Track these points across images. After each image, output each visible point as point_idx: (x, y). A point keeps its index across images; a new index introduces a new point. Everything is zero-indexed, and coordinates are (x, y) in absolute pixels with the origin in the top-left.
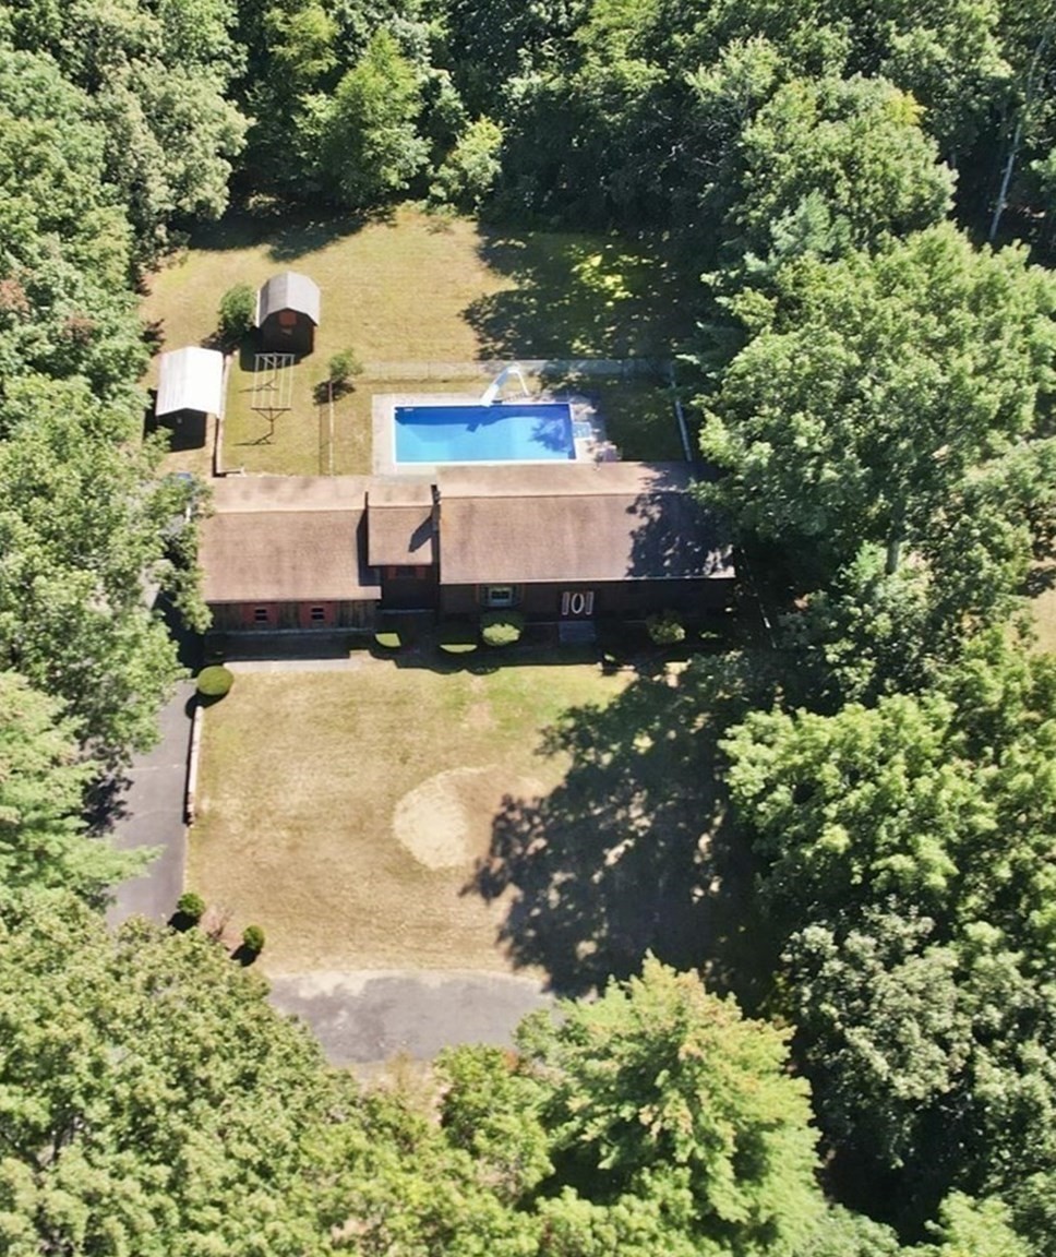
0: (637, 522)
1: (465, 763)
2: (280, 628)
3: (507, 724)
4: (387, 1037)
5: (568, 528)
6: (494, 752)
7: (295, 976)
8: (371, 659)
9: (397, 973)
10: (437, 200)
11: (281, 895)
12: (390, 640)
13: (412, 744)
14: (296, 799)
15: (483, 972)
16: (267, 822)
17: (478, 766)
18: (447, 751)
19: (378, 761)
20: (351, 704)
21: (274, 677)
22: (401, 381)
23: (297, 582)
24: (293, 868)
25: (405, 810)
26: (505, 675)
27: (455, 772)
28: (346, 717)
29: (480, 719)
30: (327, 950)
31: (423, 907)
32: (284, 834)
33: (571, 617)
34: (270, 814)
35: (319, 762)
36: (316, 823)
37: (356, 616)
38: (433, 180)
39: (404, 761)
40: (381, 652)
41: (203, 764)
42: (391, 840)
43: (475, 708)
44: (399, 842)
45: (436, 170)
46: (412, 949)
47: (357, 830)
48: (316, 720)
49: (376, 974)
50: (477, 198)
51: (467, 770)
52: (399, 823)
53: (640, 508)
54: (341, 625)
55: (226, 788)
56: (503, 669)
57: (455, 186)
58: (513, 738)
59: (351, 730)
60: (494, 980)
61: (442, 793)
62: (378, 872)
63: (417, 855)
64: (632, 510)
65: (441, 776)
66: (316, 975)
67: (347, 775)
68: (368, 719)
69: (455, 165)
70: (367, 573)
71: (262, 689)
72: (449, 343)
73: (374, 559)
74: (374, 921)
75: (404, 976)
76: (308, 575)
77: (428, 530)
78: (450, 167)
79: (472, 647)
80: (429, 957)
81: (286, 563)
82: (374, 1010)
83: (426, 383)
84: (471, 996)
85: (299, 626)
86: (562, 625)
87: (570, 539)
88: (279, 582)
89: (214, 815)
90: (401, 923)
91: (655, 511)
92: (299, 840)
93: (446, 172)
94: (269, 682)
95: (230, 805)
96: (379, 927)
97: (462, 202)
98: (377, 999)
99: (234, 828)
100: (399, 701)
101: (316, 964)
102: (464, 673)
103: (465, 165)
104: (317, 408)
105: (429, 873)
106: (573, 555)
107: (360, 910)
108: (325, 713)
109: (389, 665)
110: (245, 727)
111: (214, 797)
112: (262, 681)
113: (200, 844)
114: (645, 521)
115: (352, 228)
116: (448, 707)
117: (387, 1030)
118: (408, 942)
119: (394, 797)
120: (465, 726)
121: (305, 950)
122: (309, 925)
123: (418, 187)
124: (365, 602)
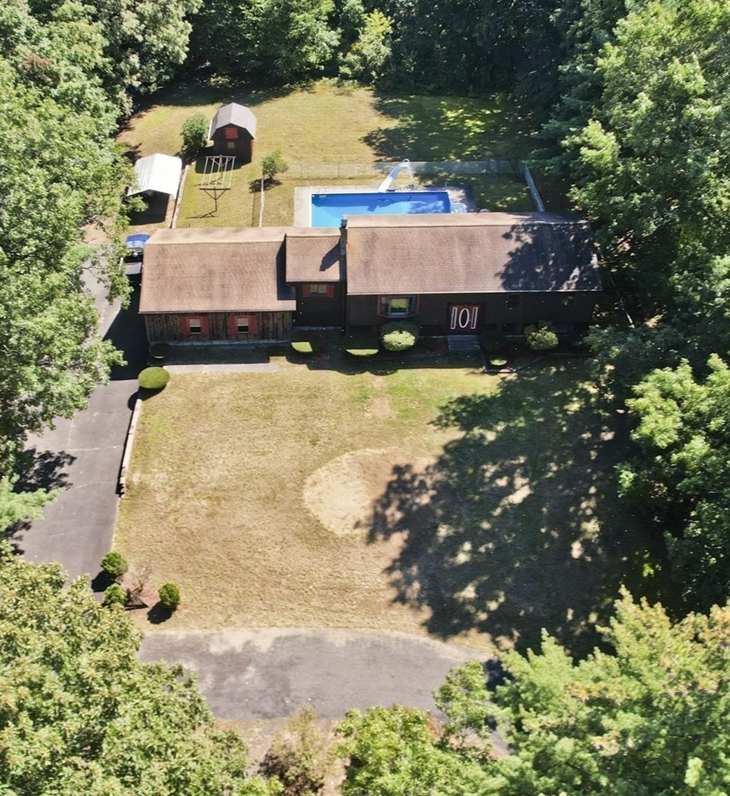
0: (513, 245)
1: (367, 445)
2: (211, 339)
3: (405, 414)
4: (293, 694)
5: (457, 250)
6: (395, 437)
7: (207, 632)
8: (287, 363)
9: (304, 631)
10: (345, 77)
11: (199, 557)
12: (304, 347)
13: (321, 430)
14: (216, 473)
15: (387, 632)
16: (190, 493)
17: (380, 447)
18: (352, 435)
19: (291, 443)
20: (269, 397)
21: (205, 376)
22: (318, 179)
23: (225, 297)
24: (211, 532)
25: (315, 484)
26: (403, 375)
27: (359, 453)
28: (264, 408)
29: (382, 409)
30: (239, 608)
31: (329, 570)
32: (204, 503)
33: (459, 331)
34: (192, 486)
35: (238, 443)
36: (232, 494)
37: (276, 328)
38: (343, 64)
39: (314, 443)
40: (296, 358)
41: (137, 444)
42: (300, 509)
43: (377, 401)
44: (308, 511)
45: (344, 56)
46: (319, 608)
47: (270, 500)
48: (238, 409)
49: (285, 632)
50: (374, 73)
51: (370, 451)
52: (308, 495)
53: (514, 235)
54: (263, 338)
55: (156, 463)
56: (400, 371)
57: (358, 67)
58: (410, 424)
59: (269, 417)
60: (397, 639)
61: (348, 469)
62: (289, 538)
63: (325, 523)
64: (507, 236)
65: (346, 456)
66: (227, 632)
67: (263, 454)
68: (283, 410)
69: (358, 52)
70: (285, 289)
71: (194, 384)
72: (354, 157)
73: (291, 277)
74: (284, 582)
75: (311, 634)
76: (235, 292)
77: (337, 254)
78: (354, 53)
79: (375, 351)
80: (335, 616)
81: (217, 282)
82: (282, 667)
83: (336, 180)
84: (376, 654)
85: (228, 337)
86: (449, 338)
87: (459, 260)
88: (210, 297)
89: (143, 486)
90: (309, 584)
91: (528, 239)
92: (217, 509)
93: (351, 57)
94: (200, 380)
95: (158, 478)
96: (288, 588)
97: (363, 78)
98: (284, 656)
99: (159, 498)
100: (312, 395)
101: (228, 621)
102: (367, 374)
103: (364, 52)
104: (252, 195)
105: (335, 539)
106: (461, 273)
107: (272, 572)
108: (246, 404)
109: (303, 368)
110: (176, 415)
111: (143, 472)
112: (193, 379)
113: (129, 511)
114: (519, 245)
115: (285, 93)
116: (353, 400)
117: (293, 687)
118: (315, 602)
119: (304, 473)
120: (368, 415)
121: (219, 608)
122: (224, 585)
123: (331, 68)
124: (283, 313)
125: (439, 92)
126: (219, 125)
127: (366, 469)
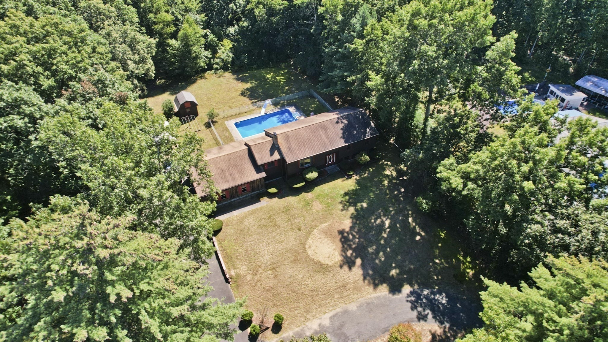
0: (341, 126)
1: (321, 223)
2: (231, 199)
3: (328, 205)
5: (321, 133)
6: (329, 216)
7: (301, 328)
8: (268, 199)
9: (338, 310)
10: (217, 69)
11: (280, 297)
12: (273, 190)
13: (299, 223)
14: (267, 257)
15: (369, 296)
16: (260, 270)
17: (326, 222)
18: (313, 221)
19: (290, 233)
20: (270, 216)
21: (237, 217)
22: (232, 116)
23: (234, 179)
24: (279, 284)
25: (310, 247)
26: (317, 189)
27: (320, 227)
28: (271, 222)
29: (318, 206)
30: (308, 312)
31: (334, 280)
32: (269, 272)
33: (329, 165)
34: (260, 267)
35: (269, 241)
36: (279, 264)
37: (258, 186)
38: (214, 64)
39: (299, 230)
40: (271, 196)
41: (224, 257)
42: (310, 260)
43: (314, 203)
44: (314, 259)
45: (214, 60)
46: (339, 298)
47: (296, 261)
48: (260, 226)
49: (331, 314)
50: (229, 65)
51: (323, 225)
52: (310, 252)
53: (340, 121)
54: (253, 192)
55: (238, 263)
56: (315, 188)
57: (221, 64)
58: (332, 209)
59: (275, 225)
60: (374, 298)
61: (319, 236)
62: (312, 273)
63: (323, 262)
64: (337, 122)
65: (315, 230)
66: (309, 324)
67: (282, 242)
68: (279, 220)
69: (219, 58)
70: (258, 168)
71: (234, 222)
72: (241, 103)
73: (260, 162)
74: (320, 293)
75: (342, 310)
76: (237, 176)
77: (275, 147)
78: (217, 59)
79: (304, 184)
80: (347, 299)
81: (227, 174)
82: (339, 329)
83: (240, 114)
84: (370, 307)
85: (238, 196)
86: (327, 168)
87: (324, 137)
88: (227, 181)
89: (238, 275)
90: (330, 290)
91: (345, 121)
92: (276, 273)
93: (216, 60)
94: (236, 219)
95: (243, 269)
96: (323, 295)
97: (225, 68)
98: (337, 324)
99: (249, 277)
100: (287, 209)
101: (307, 320)
102: (303, 193)
103: (222, 57)
104: (208, 130)
105: (330, 267)
106: (327, 142)
107: (313, 291)
108: (263, 222)
109: (276, 199)
110: (235, 238)
111: (235, 269)
112: (233, 219)
113: (237, 289)
114: (343, 125)
115: (194, 82)
116: (305, 206)
117: (348, 335)
118: (336, 296)
119: (303, 244)
120: (314, 211)
121: (299, 315)
122: (296, 305)
123: (210, 67)
124: (260, 179)
125: (259, 68)
126: (181, 103)
127: (327, 233)
